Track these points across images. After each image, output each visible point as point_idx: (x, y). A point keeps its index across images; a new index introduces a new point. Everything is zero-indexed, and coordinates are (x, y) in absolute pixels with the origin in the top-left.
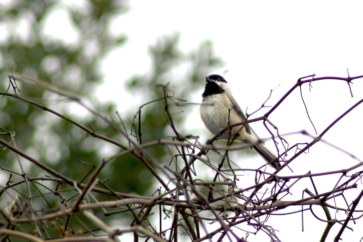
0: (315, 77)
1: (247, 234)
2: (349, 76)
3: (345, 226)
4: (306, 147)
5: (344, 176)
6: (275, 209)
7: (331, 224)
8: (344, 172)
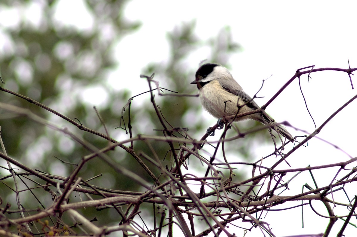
0: (314, 68)
1: (246, 232)
2: (349, 68)
3: (347, 222)
4: (305, 140)
5: (342, 170)
6: (272, 205)
7: (333, 219)
8: (343, 166)
